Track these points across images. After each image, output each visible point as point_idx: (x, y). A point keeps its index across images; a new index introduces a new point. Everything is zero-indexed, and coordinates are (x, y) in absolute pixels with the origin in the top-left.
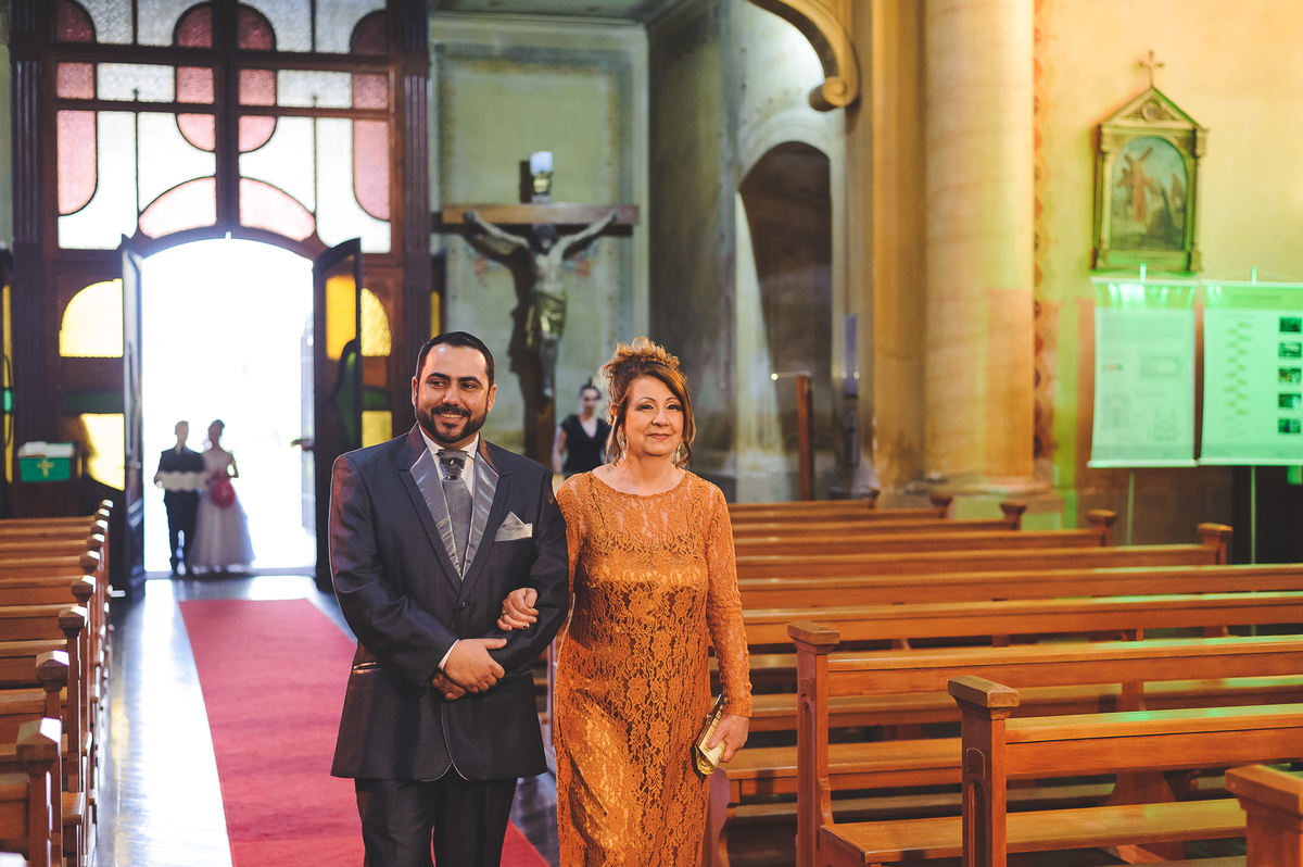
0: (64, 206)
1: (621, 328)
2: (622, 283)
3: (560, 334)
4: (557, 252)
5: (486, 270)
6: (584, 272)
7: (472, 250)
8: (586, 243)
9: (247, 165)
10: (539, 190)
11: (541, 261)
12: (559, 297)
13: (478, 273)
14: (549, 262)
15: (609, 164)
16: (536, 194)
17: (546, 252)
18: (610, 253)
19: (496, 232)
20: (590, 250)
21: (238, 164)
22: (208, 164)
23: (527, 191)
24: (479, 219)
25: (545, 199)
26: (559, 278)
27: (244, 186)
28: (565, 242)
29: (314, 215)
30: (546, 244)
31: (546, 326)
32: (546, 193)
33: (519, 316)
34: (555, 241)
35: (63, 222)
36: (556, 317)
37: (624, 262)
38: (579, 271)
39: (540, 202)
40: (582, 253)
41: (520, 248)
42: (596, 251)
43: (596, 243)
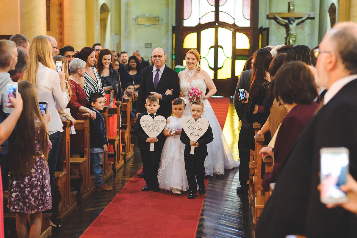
0: (185, 18)
1: (311, 42)
2: (312, 31)
3: (294, 43)
4: (294, 24)
5: (279, 28)
6: (303, 28)
7: (276, 23)
8: (303, 21)
9: (220, 9)
10: (291, 9)
11: (291, 26)
12: (295, 35)
13: (277, 29)
14: (293, 26)
15: (310, 2)
16: (291, 10)
17: (292, 24)
18: (309, 24)
19: (281, 19)
20: (304, 23)
21: (219, 8)
22: (213, 9)
23: (289, 10)
24: (277, 16)
25: (293, 11)
26: (295, 30)
27: (220, 13)
28: (297, 21)
29: (234, 19)
30: (292, 22)
31: (291, 41)
32: (293, 10)
33: (286, 38)
34: (294, 21)
35: (184, 21)
36: (294, 39)
37: (313, 25)
38: (301, 28)
39: (292, 12)
40: (302, 23)
41: (286, 23)
42: (306, 23)
43: (306, 21)
